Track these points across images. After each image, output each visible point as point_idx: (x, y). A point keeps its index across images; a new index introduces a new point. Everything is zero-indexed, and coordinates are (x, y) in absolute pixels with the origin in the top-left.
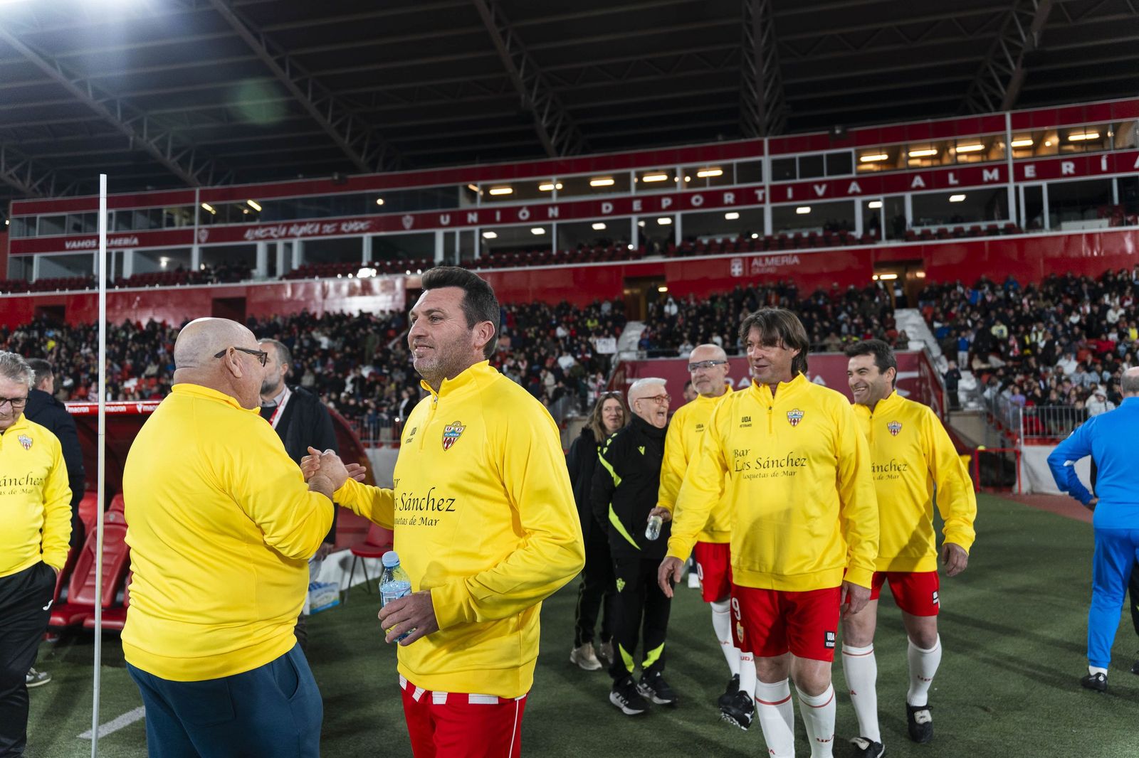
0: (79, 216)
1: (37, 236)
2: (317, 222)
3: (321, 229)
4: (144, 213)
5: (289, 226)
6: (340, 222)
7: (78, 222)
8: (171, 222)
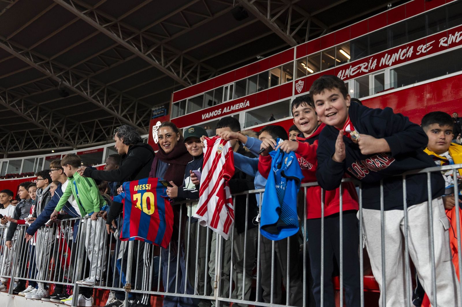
0: (210, 93)
1: (186, 115)
2: (410, 46)
3: (415, 51)
4: (254, 79)
5: (379, 58)
6: (437, 38)
7: (211, 98)
8: (275, 80)
